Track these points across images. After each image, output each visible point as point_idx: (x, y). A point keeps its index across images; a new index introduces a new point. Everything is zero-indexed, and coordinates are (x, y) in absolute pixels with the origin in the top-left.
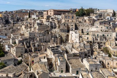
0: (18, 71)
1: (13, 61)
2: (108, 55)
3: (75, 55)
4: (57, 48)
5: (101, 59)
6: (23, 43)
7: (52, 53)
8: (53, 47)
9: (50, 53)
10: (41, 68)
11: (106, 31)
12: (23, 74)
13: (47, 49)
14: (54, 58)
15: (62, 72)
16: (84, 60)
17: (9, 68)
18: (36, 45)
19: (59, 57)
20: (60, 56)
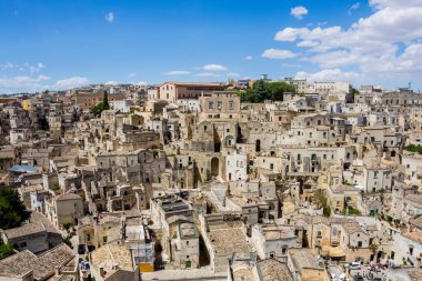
2: (321, 212)
4: (179, 198)
5: (301, 224)
6: (79, 186)
7: (163, 213)
8: (170, 197)
9: (157, 214)
11: (320, 145)
12: (57, 275)
13: (151, 201)
14: (167, 228)
15: (188, 264)
16: (253, 229)
17: (18, 259)
18: (118, 192)
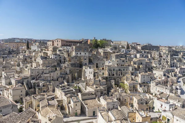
0: (23, 120)
1: (11, 107)
3: (90, 94)
4: (68, 87)
5: (118, 96)
6: (23, 84)
7: (63, 94)
8: (64, 86)
9: (59, 94)
10: (53, 112)
12: (31, 122)
14: (66, 99)
19: (73, 98)
20: (73, 96)
